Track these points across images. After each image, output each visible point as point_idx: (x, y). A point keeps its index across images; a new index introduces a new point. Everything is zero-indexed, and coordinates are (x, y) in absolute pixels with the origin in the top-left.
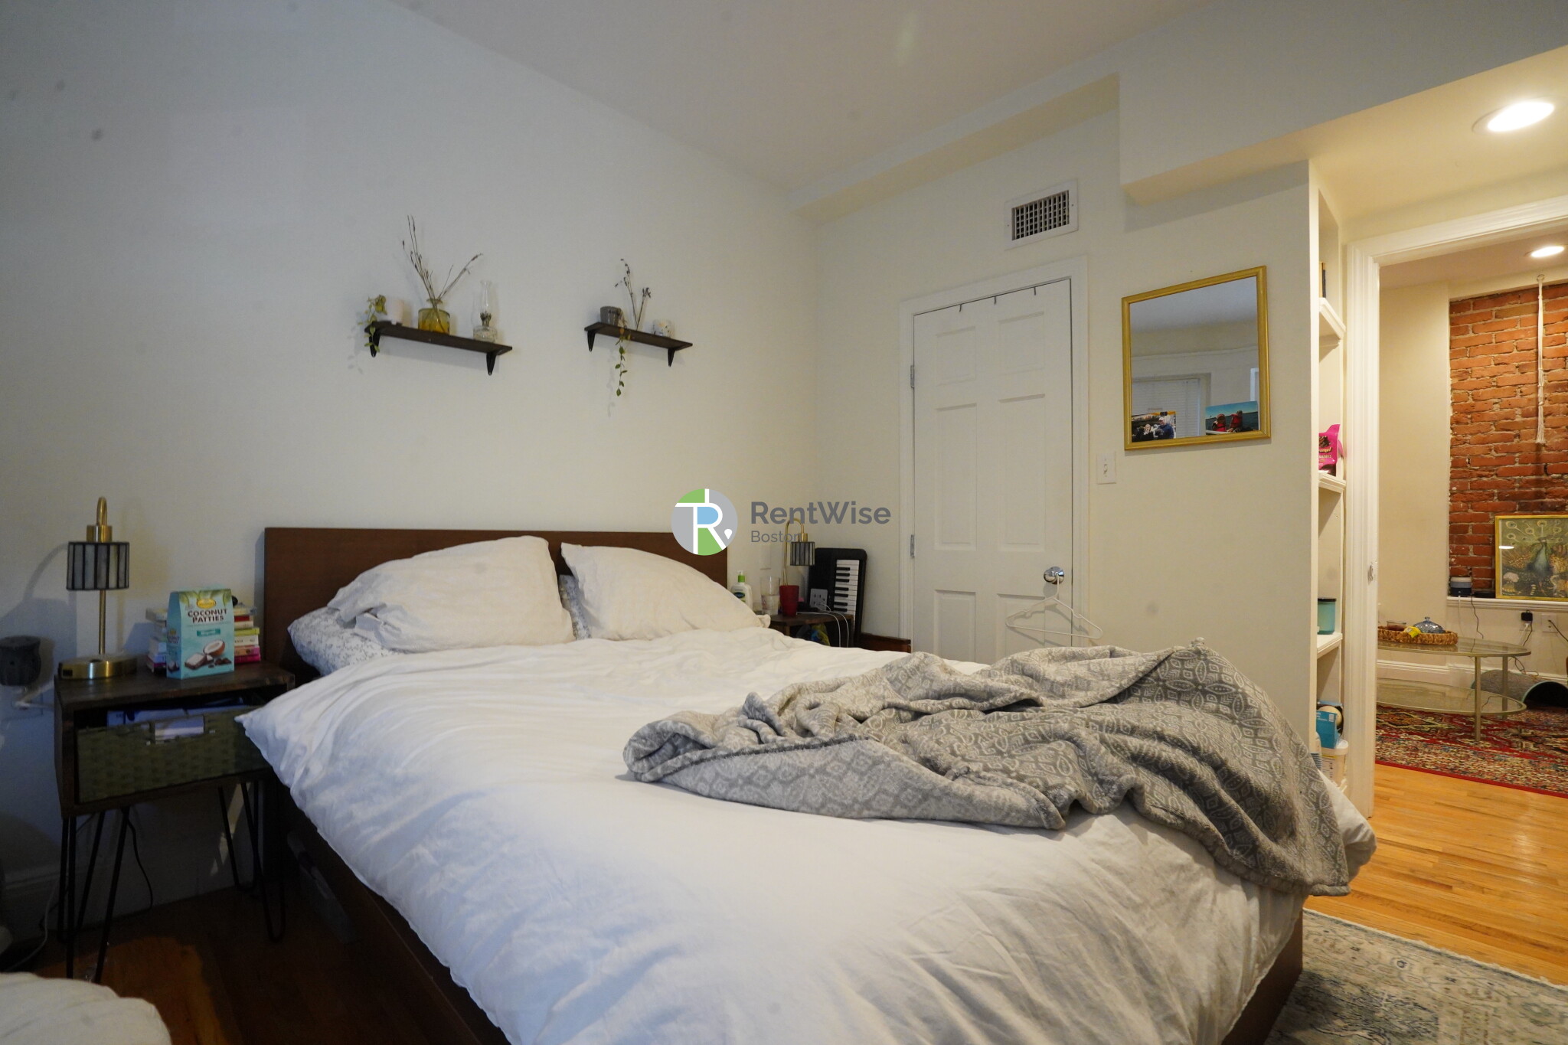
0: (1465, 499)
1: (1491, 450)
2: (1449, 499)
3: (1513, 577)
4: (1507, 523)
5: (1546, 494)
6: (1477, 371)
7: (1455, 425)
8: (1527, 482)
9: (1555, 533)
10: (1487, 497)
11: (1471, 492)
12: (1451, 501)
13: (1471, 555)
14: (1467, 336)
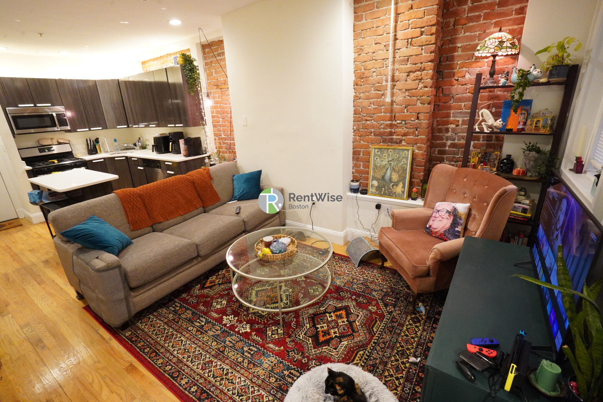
0: (359, 135)
1: (371, 104)
2: (353, 134)
3: (375, 183)
4: (376, 150)
5: (394, 133)
6: (366, 49)
7: (356, 87)
8: (387, 125)
9: (396, 157)
10: (368, 134)
11: (362, 130)
12: (354, 135)
13: (362, 168)
14: (362, 22)
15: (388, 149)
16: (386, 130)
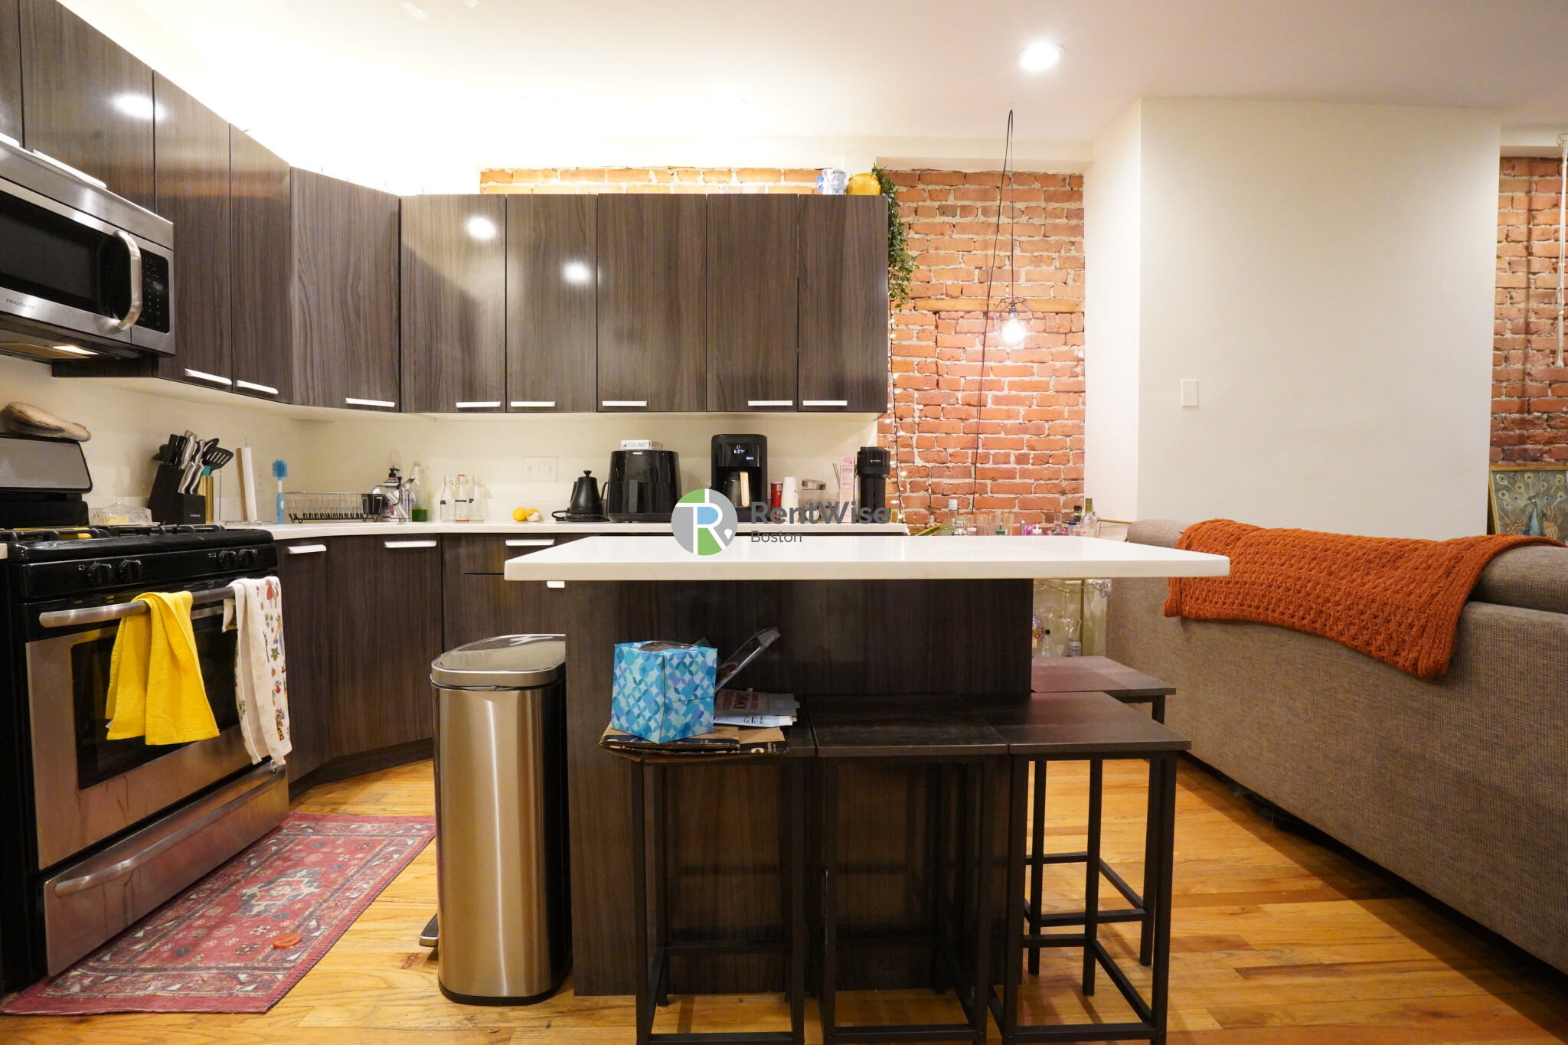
5: (1528, 438)
8: (1513, 421)
15: (1524, 472)
16: (1512, 433)
